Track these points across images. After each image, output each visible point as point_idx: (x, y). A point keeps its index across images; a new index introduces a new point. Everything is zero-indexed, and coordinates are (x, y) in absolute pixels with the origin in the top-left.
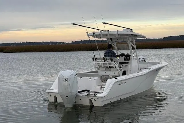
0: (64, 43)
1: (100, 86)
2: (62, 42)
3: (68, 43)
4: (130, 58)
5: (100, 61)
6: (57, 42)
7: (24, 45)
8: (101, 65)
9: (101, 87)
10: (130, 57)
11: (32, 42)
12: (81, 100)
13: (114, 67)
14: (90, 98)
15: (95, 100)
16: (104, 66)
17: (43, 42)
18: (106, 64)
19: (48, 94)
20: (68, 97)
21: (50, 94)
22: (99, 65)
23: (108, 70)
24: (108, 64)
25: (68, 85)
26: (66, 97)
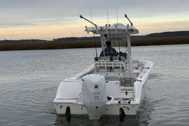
0: (45, 41)
1: (125, 91)
2: (43, 40)
3: (50, 41)
4: (126, 57)
5: (104, 60)
6: (38, 40)
7: (3, 44)
8: (104, 66)
9: (127, 92)
10: (126, 55)
11: (11, 40)
12: (107, 109)
13: (121, 68)
14: (121, 106)
15: (128, 108)
16: (107, 67)
17: (23, 40)
18: (111, 64)
19: (57, 105)
20: (98, 108)
21: (60, 105)
22: (100, 66)
23: (111, 71)
24: (113, 65)
25: (99, 93)
26: (95, 108)
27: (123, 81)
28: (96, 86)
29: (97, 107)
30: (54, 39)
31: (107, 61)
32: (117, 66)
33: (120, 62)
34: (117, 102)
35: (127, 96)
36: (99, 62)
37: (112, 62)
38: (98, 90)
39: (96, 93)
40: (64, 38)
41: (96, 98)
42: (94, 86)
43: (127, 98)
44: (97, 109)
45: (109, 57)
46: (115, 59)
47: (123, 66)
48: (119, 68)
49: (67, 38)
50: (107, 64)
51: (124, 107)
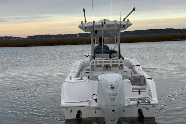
0: (19, 38)
3: (24, 38)
5: (102, 58)
9: (139, 91)
12: (124, 111)
13: (119, 66)
14: (140, 107)
15: (147, 109)
16: (104, 65)
18: (109, 62)
19: (67, 109)
20: (115, 111)
21: (69, 109)
22: (97, 64)
23: (107, 70)
24: (111, 62)
25: (116, 94)
26: (112, 112)
27: (133, 80)
28: (112, 87)
29: (113, 111)
30: (28, 36)
31: (105, 58)
32: (115, 63)
33: (119, 60)
34: (135, 102)
35: (140, 95)
36: (96, 60)
37: (111, 60)
38: (115, 91)
39: (113, 95)
40: (38, 35)
41: (112, 100)
42: (109, 87)
43: (143, 98)
44: (113, 112)
45: (108, 54)
46: (115, 56)
47: (121, 63)
48: (117, 66)
49: (42, 35)
50: (105, 62)
51: (143, 107)
